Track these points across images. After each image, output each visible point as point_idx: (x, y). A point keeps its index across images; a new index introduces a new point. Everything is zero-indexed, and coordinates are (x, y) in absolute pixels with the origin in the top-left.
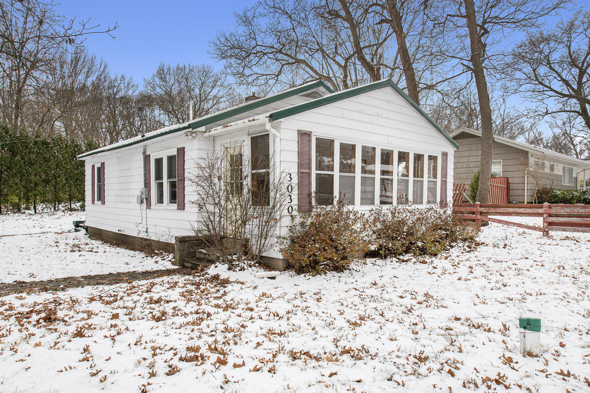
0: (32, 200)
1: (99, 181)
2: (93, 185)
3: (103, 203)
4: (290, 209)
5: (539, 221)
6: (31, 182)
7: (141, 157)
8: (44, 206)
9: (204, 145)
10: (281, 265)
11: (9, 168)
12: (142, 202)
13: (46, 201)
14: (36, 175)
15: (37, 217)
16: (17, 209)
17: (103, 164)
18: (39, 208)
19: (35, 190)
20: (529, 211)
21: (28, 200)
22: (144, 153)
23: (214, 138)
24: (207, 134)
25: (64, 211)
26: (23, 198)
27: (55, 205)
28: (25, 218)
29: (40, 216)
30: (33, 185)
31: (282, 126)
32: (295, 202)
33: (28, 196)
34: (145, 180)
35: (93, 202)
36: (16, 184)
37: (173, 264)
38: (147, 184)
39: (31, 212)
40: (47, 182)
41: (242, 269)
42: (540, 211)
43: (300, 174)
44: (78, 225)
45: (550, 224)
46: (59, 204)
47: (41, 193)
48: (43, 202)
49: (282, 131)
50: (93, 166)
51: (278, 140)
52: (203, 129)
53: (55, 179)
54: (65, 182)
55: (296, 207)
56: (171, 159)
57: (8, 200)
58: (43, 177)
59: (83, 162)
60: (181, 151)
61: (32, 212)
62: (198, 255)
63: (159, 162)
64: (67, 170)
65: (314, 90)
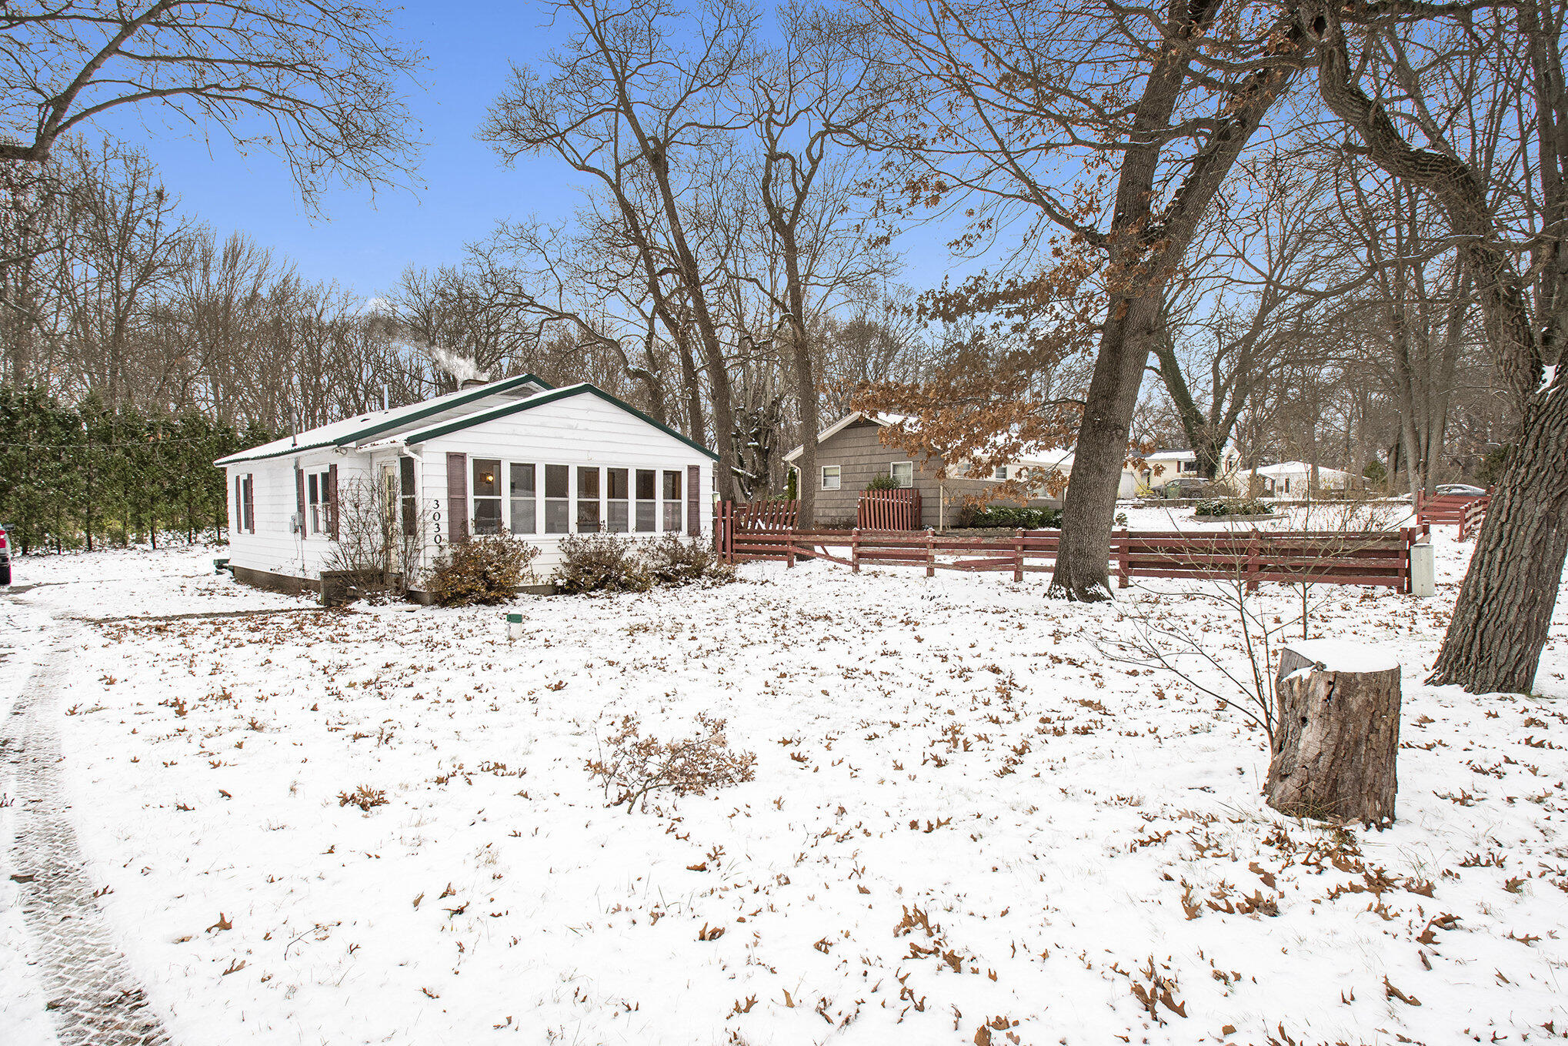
0: (146, 526)
1: (246, 500)
2: (238, 506)
3: (253, 532)
4: (438, 539)
5: (846, 552)
6: (144, 495)
7: (294, 472)
8: (170, 536)
9: (357, 463)
10: (428, 598)
11: (103, 471)
12: (296, 531)
13: (174, 527)
14: (154, 482)
15: (158, 555)
16: (120, 541)
17: (250, 476)
18: (162, 537)
19: (153, 509)
20: (839, 539)
21: (139, 525)
22: (296, 467)
23: (371, 454)
24: (359, 451)
25: (206, 545)
26: (131, 522)
27: (190, 534)
28: (136, 556)
29: (163, 554)
30: (147, 500)
31: (424, 449)
32: (445, 530)
33: (140, 519)
34: (299, 502)
35: (239, 528)
36: (117, 499)
37: (318, 603)
38: (301, 508)
39: (145, 547)
40: (173, 494)
41: (385, 604)
42: (850, 539)
43: (451, 501)
44: (221, 565)
45: (860, 555)
46: (197, 532)
47: (163, 515)
48: (168, 529)
49: (424, 455)
50: (238, 478)
51: (420, 464)
52: (353, 444)
53: (189, 488)
54: (206, 494)
55: (446, 537)
56: (325, 476)
57: (104, 527)
58: (167, 485)
59: (224, 470)
60: (334, 468)
61: (149, 547)
62: (349, 593)
63: (313, 478)
64: (210, 473)
65: (524, 385)
